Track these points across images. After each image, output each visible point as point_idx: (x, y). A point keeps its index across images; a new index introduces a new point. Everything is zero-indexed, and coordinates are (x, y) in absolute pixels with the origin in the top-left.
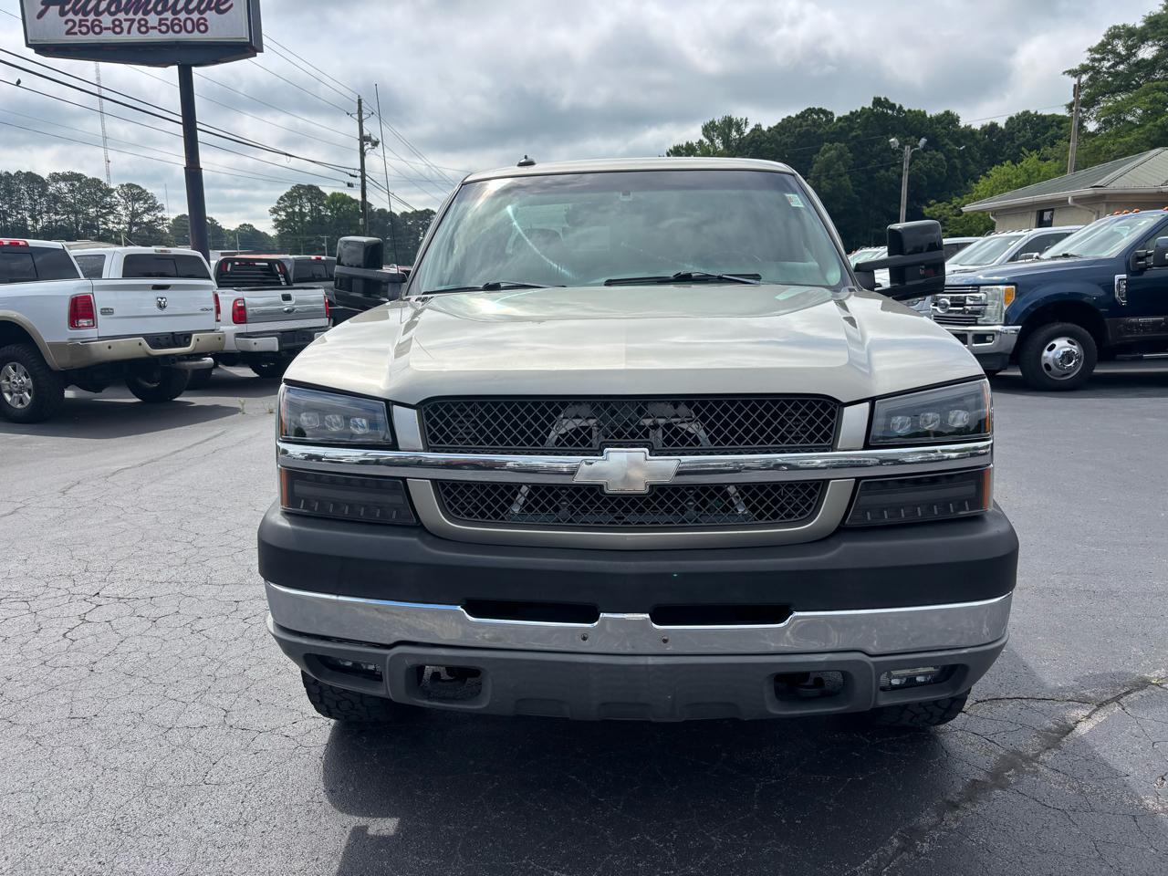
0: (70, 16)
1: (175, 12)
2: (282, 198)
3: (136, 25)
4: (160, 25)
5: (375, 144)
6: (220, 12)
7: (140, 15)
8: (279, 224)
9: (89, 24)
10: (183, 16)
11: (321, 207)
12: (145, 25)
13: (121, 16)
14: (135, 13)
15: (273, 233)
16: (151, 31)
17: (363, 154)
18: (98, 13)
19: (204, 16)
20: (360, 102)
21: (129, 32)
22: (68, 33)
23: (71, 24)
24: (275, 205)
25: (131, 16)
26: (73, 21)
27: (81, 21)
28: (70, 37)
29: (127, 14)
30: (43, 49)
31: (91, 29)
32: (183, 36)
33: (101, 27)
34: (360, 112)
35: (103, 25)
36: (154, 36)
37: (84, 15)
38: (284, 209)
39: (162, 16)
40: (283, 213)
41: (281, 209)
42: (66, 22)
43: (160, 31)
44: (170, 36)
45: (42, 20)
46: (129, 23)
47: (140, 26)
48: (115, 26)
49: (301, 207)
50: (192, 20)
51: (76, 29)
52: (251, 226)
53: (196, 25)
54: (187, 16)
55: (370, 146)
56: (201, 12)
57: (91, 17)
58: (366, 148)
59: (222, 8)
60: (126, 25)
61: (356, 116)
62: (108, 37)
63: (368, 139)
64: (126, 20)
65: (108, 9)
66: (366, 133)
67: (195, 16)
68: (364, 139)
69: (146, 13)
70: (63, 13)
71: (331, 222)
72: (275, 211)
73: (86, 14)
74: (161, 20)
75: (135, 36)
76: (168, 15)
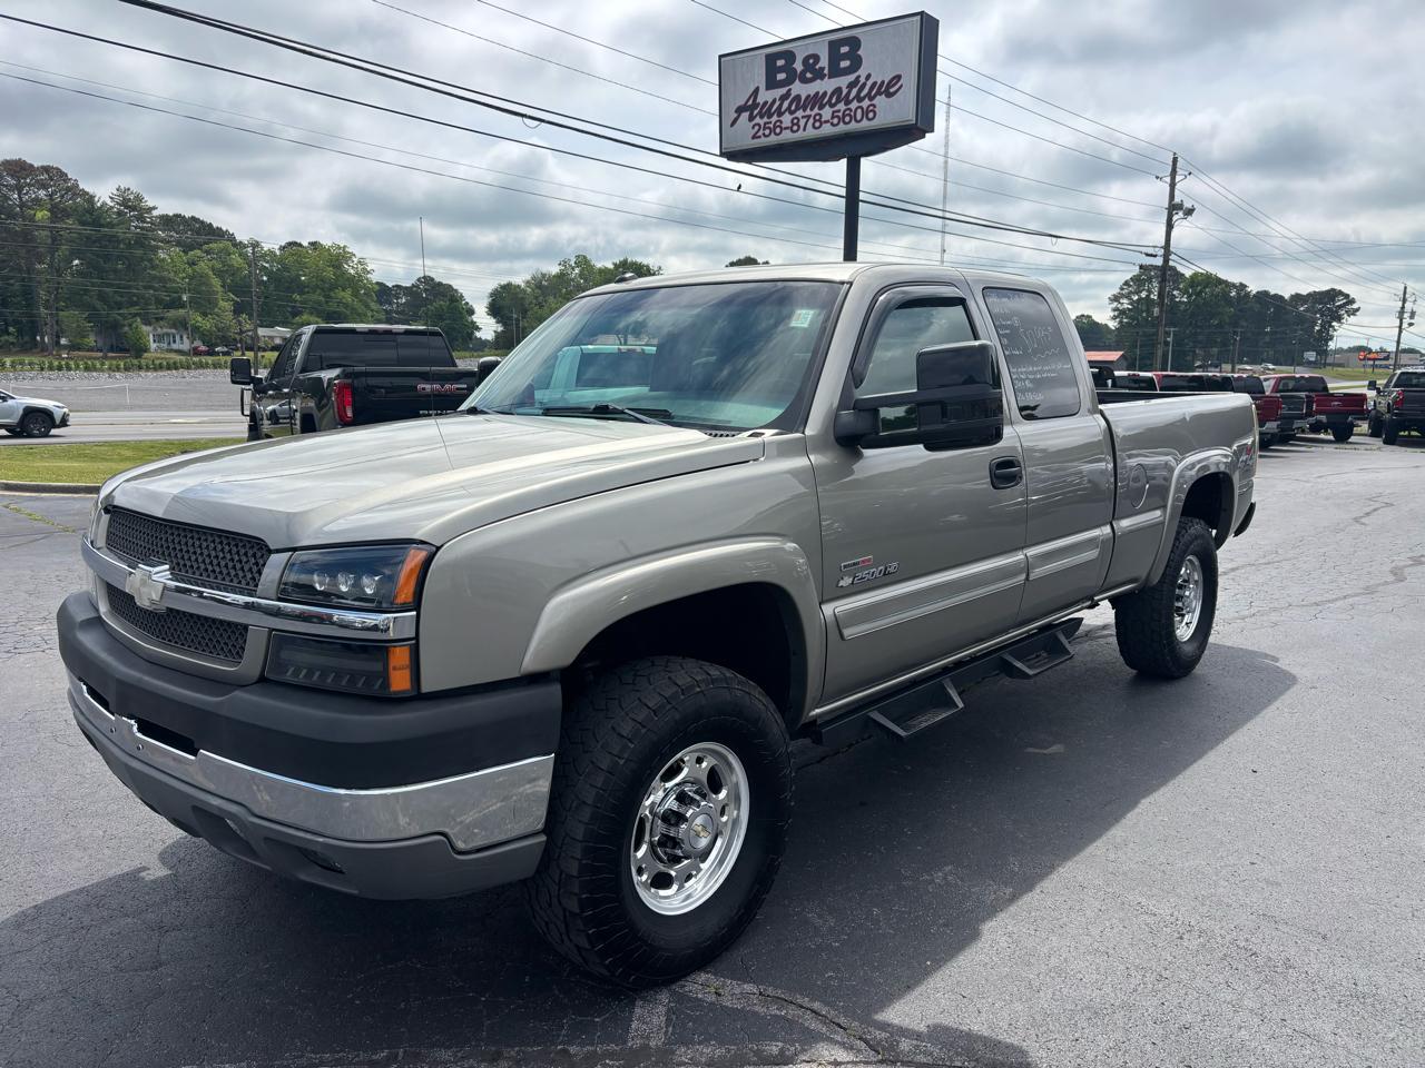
0: (758, 120)
1: (848, 102)
2: (1126, 283)
3: (811, 120)
4: (833, 117)
5: (1189, 212)
6: (889, 95)
7: (816, 110)
8: (1121, 313)
9: (772, 126)
10: (854, 105)
11: (1175, 293)
12: (819, 120)
13: (800, 114)
14: (811, 110)
15: (1113, 325)
16: (784, 132)
17: (1170, 226)
18: (780, 114)
19: (873, 102)
20: (1175, 160)
21: (804, 130)
22: (754, 137)
23: (757, 128)
24: (1116, 291)
25: (808, 112)
26: (759, 125)
27: (765, 124)
28: (756, 141)
29: (804, 111)
30: (732, 156)
31: (773, 131)
32: (853, 126)
33: (781, 128)
34: (1174, 173)
35: (783, 126)
36: (827, 130)
37: (769, 118)
38: (1128, 296)
39: (836, 108)
40: (1125, 301)
41: (1123, 296)
42: (753, 127)
43: (832, 124)
44: (842, 128)
45: (735, 126)
46: (805, 120)
47: (815, 121)
48: (793, 124)
49: (1150, 292)
50: (862, 109)
51: (760, 133)
52: (1090, 317)
53: (865, 113)
54: (858, 104)
55: (1181, 214)
56: (871, 99)
57: (775, 118)
58: (1175, 218)
59: (892, 90)
60: (802, 122)
61: (1168, 179)
62: (787, 136)
63: (1179, 207)
64: (803, 117)
65: (789, 108)
66: (1177, 200)
67: (866, 103)
68: (1174, 208)
69: (821, 108)
70: (751, 118)
71: (1186, 311)
72: (1116, 299)
73: (770, 116)
74: (834, 112)
75: (810, 133)
76: (841, 106)
